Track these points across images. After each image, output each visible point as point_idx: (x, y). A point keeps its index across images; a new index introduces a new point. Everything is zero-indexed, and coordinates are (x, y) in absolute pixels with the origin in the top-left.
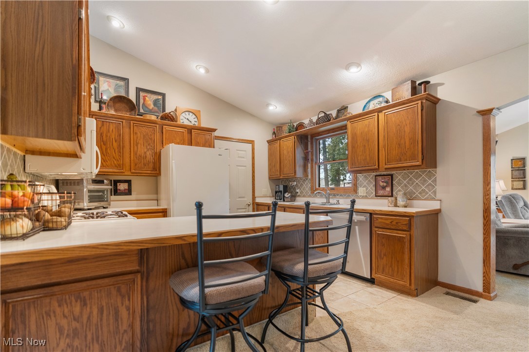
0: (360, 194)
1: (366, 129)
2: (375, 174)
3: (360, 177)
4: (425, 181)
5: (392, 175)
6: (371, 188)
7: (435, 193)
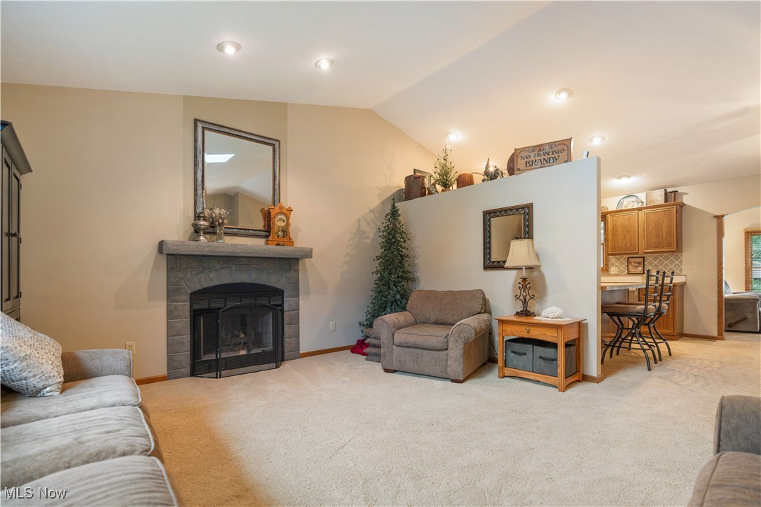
0: (612, 273)
1: (627, 222)
2: (627, 256)
3: (612, 259)
4: (673, 262)
5: (644, 258)
6: (624, 268)
7: (681, 270)
